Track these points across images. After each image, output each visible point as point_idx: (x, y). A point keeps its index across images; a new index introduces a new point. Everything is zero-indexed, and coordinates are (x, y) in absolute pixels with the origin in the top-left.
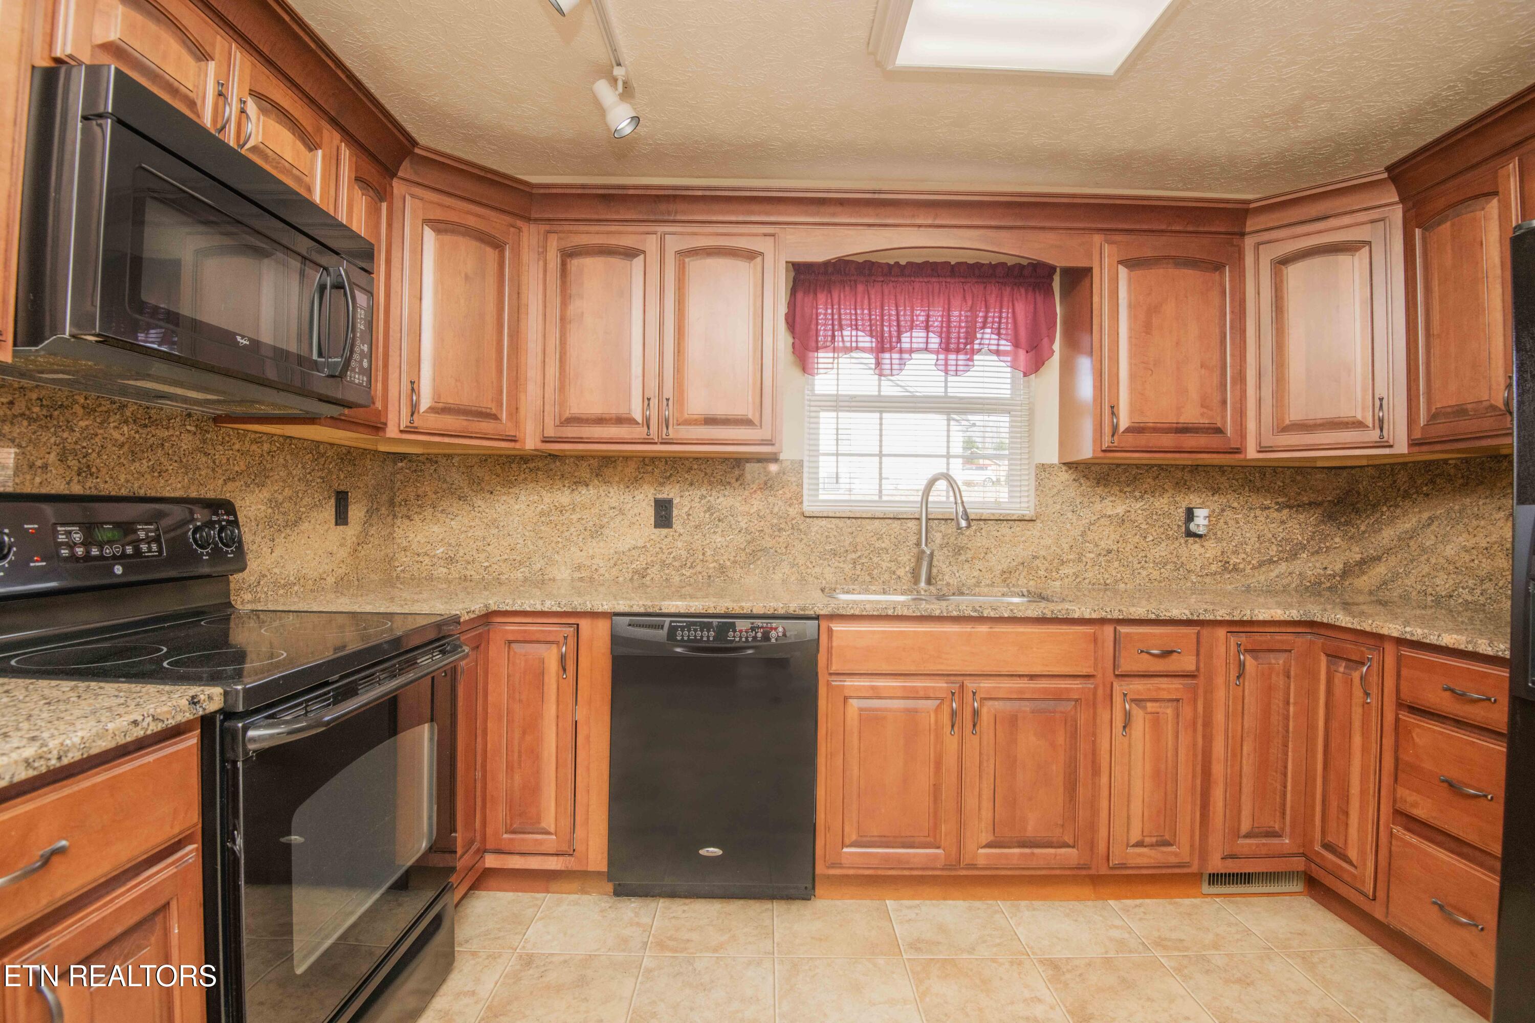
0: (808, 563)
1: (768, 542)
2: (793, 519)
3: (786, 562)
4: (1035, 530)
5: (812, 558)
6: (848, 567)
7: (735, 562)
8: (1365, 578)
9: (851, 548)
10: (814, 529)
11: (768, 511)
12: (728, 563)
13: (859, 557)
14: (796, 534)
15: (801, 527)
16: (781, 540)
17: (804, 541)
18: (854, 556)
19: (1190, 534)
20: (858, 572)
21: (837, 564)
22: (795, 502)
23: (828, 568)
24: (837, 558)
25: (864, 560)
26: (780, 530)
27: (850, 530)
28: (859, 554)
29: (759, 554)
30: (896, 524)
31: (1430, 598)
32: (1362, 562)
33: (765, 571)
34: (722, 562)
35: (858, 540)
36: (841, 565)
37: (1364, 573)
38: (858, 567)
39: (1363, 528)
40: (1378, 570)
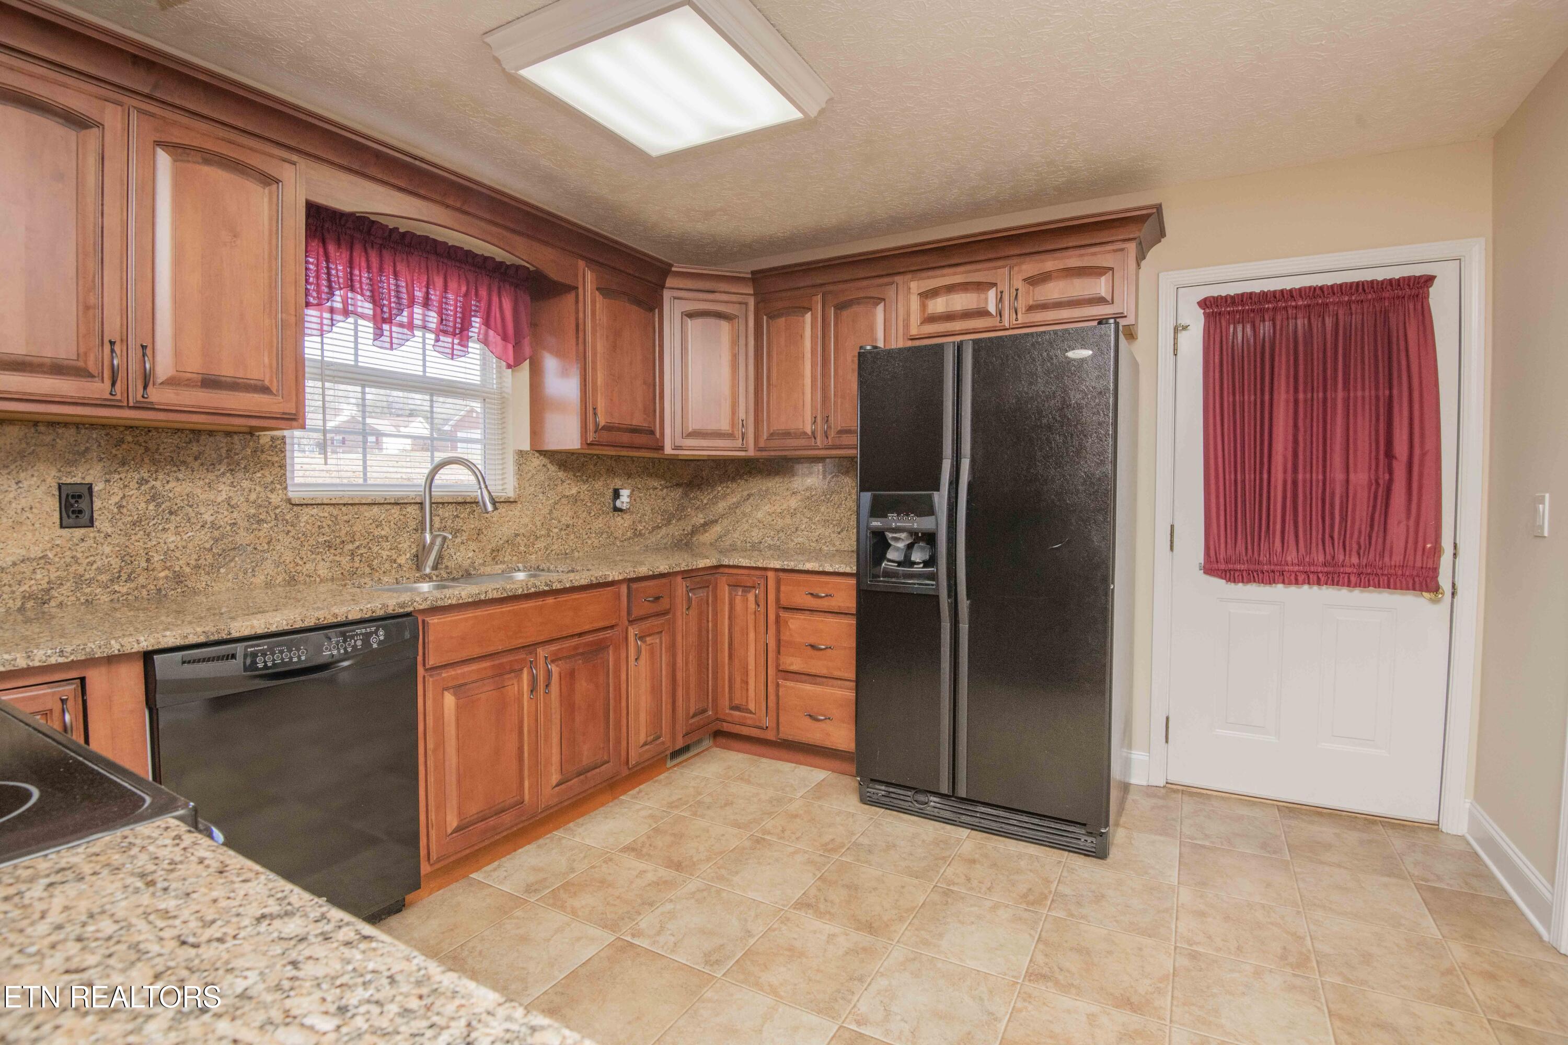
0: (298, 560)
1: (243, 537)
2: (276, 508)
3: (269, 561)
4: (516, 511)
5: (303, 553)
6: (345, 560)
7: (198, 567)
8: (707, 534)
9: (348, 538)
10: (304, 519)
11: (242, 499)
12: (187, 570)
13: (358, 547)
14: (280, 526)
15: (287, 517)
16: (261, 534)
17: (291, 534)
18: (351, 547)
19: (616, 509)
20: (357, 565)
21: (332, 557)
22: (278, 486)
23: (322, 563)
24: (332, 551)
25: (362, 551)
26: (260, 522)
27: (346, 518)
28: (357, 544)
29: (232, 553)
30: (395, 510)
31: (748, 545)
32: (705, 525)
33: (241, 575)
34: (177, 569)
35: (355, 529)
36: (337, 558)
37: (706, 531)
38: (357, 559)
39: (705, 501)
40: (715, 529)
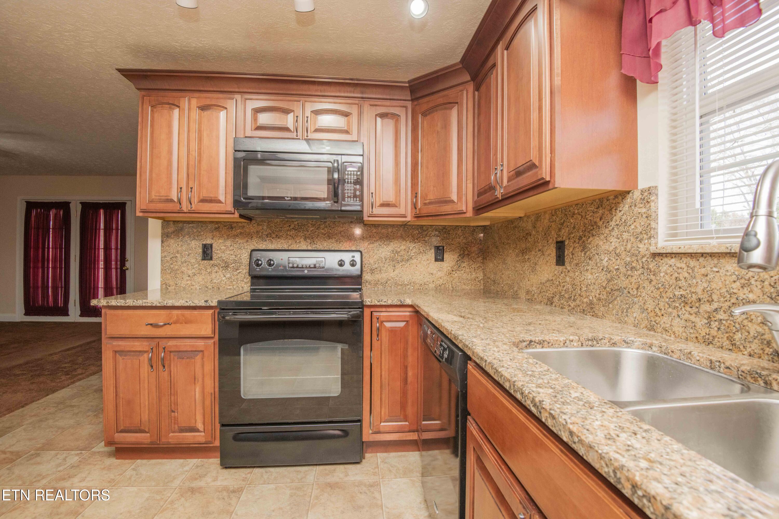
0: (657, 310)
1: (622, 282)
2: (643, 257)
3: (637, 306)
5: (662, 304)
6: (700, 322)
7: (599, 299)
9: (705, 297)
10: (664, 268)
11: (623, 249)
13: (716, 310)
14: (645, 274)
15: (651, 267)
16: (633, 280)
17: (653, 283)
18: (706, 307)
20: (714, 332)
21: (687, 316)
22: (645, 236)
23: (678, 320)
24: (688, 308)
25: (721, 315)
26: (633, 268)
27: (703, 271)
28: (715, 305)
29: (616, 293)
33: (620, 313)
35: (714, 286)
36: (692, 318)
38: (715, 325)
